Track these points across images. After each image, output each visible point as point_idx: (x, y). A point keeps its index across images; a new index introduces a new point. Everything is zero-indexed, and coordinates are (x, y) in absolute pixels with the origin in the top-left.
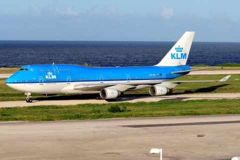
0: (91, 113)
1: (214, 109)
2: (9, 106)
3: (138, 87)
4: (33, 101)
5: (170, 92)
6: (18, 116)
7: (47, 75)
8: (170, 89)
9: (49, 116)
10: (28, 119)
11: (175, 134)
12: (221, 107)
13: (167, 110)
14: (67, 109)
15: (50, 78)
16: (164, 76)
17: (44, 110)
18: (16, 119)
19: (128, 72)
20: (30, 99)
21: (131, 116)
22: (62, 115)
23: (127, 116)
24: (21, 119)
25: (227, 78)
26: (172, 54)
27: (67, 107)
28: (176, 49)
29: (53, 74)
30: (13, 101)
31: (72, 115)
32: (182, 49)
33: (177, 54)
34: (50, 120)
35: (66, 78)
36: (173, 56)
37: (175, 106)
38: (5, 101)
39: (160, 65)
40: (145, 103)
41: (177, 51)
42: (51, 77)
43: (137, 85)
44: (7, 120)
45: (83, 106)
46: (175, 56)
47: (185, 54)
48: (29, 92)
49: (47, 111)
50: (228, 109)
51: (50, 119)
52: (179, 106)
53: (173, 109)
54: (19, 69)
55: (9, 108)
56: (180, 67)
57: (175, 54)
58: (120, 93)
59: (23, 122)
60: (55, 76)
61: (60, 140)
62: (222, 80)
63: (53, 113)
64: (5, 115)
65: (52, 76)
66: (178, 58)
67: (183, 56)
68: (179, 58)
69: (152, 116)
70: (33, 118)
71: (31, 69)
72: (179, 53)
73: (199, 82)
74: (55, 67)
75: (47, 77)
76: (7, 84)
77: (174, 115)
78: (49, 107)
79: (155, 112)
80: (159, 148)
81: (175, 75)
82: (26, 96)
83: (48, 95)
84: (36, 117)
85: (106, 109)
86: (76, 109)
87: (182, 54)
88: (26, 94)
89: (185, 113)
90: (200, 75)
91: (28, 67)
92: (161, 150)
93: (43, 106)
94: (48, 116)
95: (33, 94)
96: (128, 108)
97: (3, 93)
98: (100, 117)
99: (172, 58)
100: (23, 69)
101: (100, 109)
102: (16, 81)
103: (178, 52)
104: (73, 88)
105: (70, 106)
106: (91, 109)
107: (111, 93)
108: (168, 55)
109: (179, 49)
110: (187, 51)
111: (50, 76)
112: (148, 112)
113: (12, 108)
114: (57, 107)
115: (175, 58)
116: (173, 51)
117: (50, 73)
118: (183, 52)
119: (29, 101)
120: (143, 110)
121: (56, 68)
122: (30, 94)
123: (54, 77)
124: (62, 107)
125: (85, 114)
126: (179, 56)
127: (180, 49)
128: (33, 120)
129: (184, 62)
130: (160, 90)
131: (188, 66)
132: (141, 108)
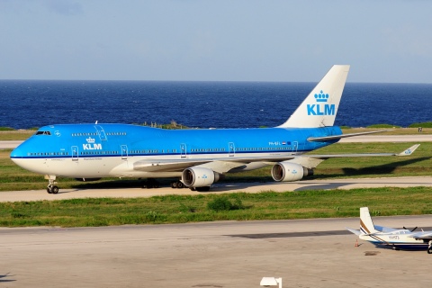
0: (175, 211)
1: (401, 205)
2: (28, 200)
3: (249, 166)
4: (60, 191)
5: (310, 175)
6: (44, 218)
7: (86, 143)
8: (308, 169)
9: (98, 217)
10: (61, 223)
11: (324, 250)
12: (412, 201)
13: (315, 206)
14: (132, 205)
15: (90, 148)
16: (295, 145)
17: (91, 206)
18: (39, 224)
19: (230, 138)
20: (55, 187)
21: (248, 217)
22: (123, 215)
23: (240, 218)
24: (47, 223)
25: (413, 149)
26: (308, 106)
27: (134, 200)
28: (316, 96)
29: (97, 142)
30: (37, 189)
31: (140, 215)
32: (327, 96)
33: (318, 106)
34: (101, 225)
35: (120, 150)
36: (310, 110)
37: (329, 199)
38: (22, 189)
39: (287, 125)
40: (275, 195)
41: (318, 101)
42: (92, 146)
43: (248, 162)
44: (22, 224)
45: (163, 198)
46: (315, 109)
47: (333, 106)
48: (52, 174)
49: (98, 209)
50: (425, 205)
51: (101, 223)
52: (337, 198)
53: (326, 204)
54: (36, 131)
55: (27, 203)
56: (323, 129)
57: (313, 106)
58: (218, 177)
59: (50, 227)
60: (100, 145)
61: (115, 260)
62: (403, 154)
63: (108, 211)
64: (20, 216)
65: (95, 145)
66: (319, 114)
67: (329, 109)
68: (322, 114)
69: (286, 217)
70: (70, 222)
71: (57, 131)
72: (322, 105)
73: (373, 157)
74: (99, 129)
75: (85, 147)
76: (13, 159)
77: (327, 217)
78: (100, 201)
79: (293, 211)
80: (276, 277)
81: (315, 144)
82: (47, 181)
83: (87, 180)
84: (75, 218)
85: (205, 205)
86: (151, 204)
87: (326, 106)
88: (46, 178)
89: (347, 211)
90: (379, 144)
91: (51, 128)
92: (280, 280)
93: (90, 199)
94: (96, 218)
95: (60, 178)
96: (245, 203)
97: (19, 175)
98: (192, 219)
99: (309, 114)
100: (42, 133)
101: (194, 204)
102: (29, 155)
103: (319, 103)
104: (132, 167)
105: (138, 198)
106: (177, 205)
107: (202, 176)
108: (302, 108)
109: (322, 97)
110: (335, 100)
111: (91, 144)
112: (279, 211)
113: (34, 203)
114: (115, 201)
115: (314, 114)
116: (310, 100)
117: (90, 140)
118: (329, 103)
119: (54, 190)
120: (272, 207)
121: (101, 130)
122: (54, 178)
123: (98, 147)
124: (124, 201)
125: (165, 214)
126: (322, 110)
127: (324, 96)
128: (69, 225)
129: (330, 120)
130: (292, 170)
131: (337, 128)
132: (268, 203)
